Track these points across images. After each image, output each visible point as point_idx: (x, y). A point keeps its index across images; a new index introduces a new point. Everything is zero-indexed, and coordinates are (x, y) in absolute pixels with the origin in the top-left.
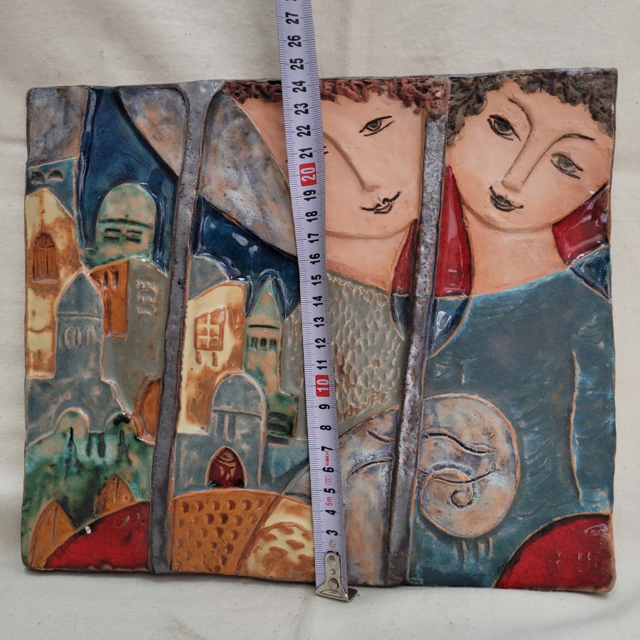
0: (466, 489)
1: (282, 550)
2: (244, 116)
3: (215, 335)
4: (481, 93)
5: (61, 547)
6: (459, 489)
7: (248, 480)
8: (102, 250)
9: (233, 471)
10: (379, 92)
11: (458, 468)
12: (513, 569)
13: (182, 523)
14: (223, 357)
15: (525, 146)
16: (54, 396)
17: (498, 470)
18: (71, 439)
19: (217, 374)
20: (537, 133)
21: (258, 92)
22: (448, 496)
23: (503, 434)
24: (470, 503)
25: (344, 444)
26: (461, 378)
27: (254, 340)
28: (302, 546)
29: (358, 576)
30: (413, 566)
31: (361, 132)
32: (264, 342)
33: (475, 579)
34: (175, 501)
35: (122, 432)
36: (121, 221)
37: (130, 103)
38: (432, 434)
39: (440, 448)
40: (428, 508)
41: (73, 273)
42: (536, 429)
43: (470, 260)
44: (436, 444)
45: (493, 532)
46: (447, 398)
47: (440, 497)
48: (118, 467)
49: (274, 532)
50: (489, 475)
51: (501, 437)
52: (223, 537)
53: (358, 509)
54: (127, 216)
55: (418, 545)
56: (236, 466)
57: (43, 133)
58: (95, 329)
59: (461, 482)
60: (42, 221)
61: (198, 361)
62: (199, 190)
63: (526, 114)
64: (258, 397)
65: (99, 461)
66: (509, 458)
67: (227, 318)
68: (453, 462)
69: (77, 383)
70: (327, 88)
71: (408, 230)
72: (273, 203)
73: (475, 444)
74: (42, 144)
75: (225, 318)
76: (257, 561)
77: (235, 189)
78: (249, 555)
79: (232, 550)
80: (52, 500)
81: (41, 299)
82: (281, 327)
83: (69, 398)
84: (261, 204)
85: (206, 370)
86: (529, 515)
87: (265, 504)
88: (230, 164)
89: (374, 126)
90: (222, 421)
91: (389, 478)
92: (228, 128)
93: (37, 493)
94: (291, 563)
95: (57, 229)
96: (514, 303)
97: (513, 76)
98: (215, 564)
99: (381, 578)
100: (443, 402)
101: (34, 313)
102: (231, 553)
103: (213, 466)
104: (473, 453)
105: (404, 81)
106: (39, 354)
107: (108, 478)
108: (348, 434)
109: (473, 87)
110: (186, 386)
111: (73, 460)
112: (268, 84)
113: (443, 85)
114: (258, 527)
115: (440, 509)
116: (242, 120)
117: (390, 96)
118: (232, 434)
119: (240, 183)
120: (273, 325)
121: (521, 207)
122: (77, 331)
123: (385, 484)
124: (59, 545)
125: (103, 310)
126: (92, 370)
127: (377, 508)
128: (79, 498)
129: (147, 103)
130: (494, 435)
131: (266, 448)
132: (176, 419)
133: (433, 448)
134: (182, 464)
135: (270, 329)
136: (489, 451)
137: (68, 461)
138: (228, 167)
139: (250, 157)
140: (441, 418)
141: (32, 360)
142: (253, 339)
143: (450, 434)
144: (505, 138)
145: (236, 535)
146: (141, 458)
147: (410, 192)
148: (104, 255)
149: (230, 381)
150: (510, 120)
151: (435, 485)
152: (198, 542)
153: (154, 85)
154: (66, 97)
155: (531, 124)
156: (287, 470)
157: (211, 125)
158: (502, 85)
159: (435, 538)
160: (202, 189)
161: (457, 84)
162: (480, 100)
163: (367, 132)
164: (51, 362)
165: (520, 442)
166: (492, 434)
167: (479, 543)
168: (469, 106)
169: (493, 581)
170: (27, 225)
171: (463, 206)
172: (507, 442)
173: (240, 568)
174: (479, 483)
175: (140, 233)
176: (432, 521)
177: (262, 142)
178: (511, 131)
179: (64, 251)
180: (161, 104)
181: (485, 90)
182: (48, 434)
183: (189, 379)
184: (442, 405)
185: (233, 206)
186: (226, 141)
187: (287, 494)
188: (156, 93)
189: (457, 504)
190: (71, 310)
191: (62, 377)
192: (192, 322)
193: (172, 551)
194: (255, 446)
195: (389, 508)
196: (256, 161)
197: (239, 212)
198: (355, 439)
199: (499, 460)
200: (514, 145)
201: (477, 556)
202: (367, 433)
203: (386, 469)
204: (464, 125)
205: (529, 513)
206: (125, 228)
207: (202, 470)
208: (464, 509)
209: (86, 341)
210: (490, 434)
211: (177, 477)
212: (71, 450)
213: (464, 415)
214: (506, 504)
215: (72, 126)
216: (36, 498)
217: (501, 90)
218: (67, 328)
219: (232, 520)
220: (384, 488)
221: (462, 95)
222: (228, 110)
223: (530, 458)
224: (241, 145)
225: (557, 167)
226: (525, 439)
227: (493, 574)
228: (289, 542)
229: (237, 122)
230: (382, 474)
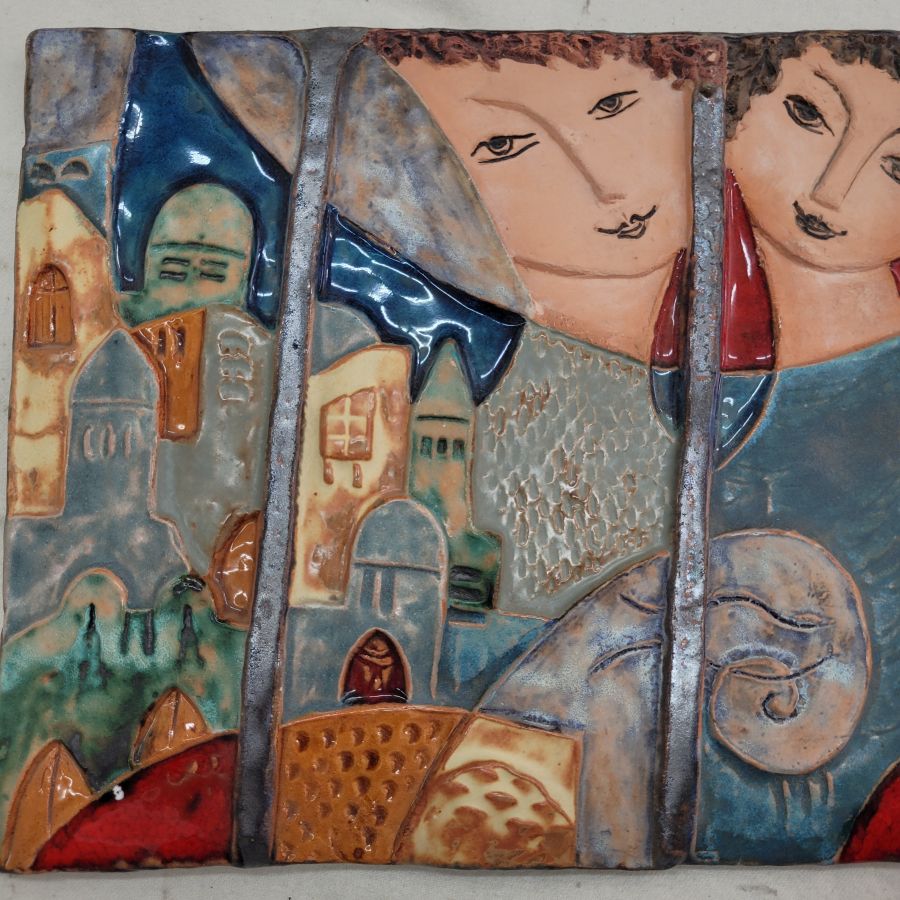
0: (787, 689)
1: (479, 811)
2: (402, 83)
3: (360, 433)
4: (774, 60)
5: (65, 828)
6: (775, 690)
7: (415, 690)
8: (155, 294)
9: (386, 674)
10: (615, 54)
11: (771, 655)
12: (867, 825)
13: (295, 769)
14: (371, 471)
15: (840, 144)
16: (61, 547)
17: (838, 655)
18: (91, 625)
19: (362, 500)
20: (858, 122)
21: (422, 48)
22: (758, 702)
23: (842, 596)
24: (794, 714)
25: (581, 618)
26: (766, 504)
27: (426, 439)
28: (513, 803)
29: (607, 854)
30: (702, 830)
31: (590, 112)
32: (443, 443)
33: (805, 846)
34: (284, 731)
35: (188, 607)
36: (192, 245)
37: (208, 57)
38: (724, 599)
39: (740, 621)
40: (725, 725)
41: (101, 333)
42: (891, 586)
43: (771, 314)
44: (732, 615)
45: (833, 762)
46: (747, 536)
47: (743, 703)
48: (180, 672)
49: (463, 780)
50: (823, 665)
51: (838, 599)
52: (371, 792)
53: (606, 733)
54: (202, 237)
55: (709, 793)
56: (393, 664)
57: (54, 100)
58: (142, 426)
59: (779, 678)
60: (49, 245)
61: (328, 480)
62: (328, 196)
63: (841, 96)
64: (435, 538)
65: (143, 663)
66: (854, 635)
67: (379, 405)
68: (761, 646)
69: (105, 523)
70: (534, 44)
71: (672, 265)
72: (452, 220)
73: (797, 613)
74: (52, 119)
75: (375, 404)
76: (431, 836)
77: (388, 195)
78: (417, 825)
79: (384, 818)
80: (50, 740)
81: (40, 378)
82: (472, 419)
83: (89, 551)
84: (431, 219)
85: (342, 495)
86: (889, 731)
87: (443, 732)
88: (378, 157)
89: (610, 104)
90: (369, 584)
91: (657, 677)
92: (375, 100)
93: (22, 727)
94: (493, 836)
95: (75, 257)
96: (844, 381)
97: (822, 37)
98: (354, 845)
99: (647, 854)
100: (742, 543)
101: (26, 404)
102: (382, 823)
103: (351, 664)
104: (795, 629)
105: (654, 40)
106: (34, 476)
107: (160, 693)
108: (589, 601)
109: (761, 52)
110: (305, 525)
111: (94, 665)
112: (439, 36)
113: (717, 46)
114: (432, 772)
115: (746, 726)
116: (397, 88)
117: (634, 61)
118: (388, 605)
119: (396, 187)
120: (459, 416)
121: (844, 233)
122: (108, 430)
123: (651, 687)
124: (62, 824)
125: (157, 394)
126: (134, 499)
127: (637, 730)
128: (104, 732)
129: (237, 58)
130: (827, 596)
131: (447, 630)
132: (288, 581)
133: (727, 622)
134: (296, 662)
135: (454, 423)
136: (820, 624)
137: (84, 665)
138: (376, 162)
139: (413, 146)
140: (739, 572)
141: (20, 487)
142: (424, 439)
143: (756, 598)
144: (812, 131)
145: (392, 787)
146: (223, 655)
147: (672, 207)
148: (159, 303)
149: (385, 512)
150: (817, 104)
151: (735, 685)
152: (323, 805)
153: (248, 32)
154: (97, 45)
155: (849, 111)
156: (482, 668)
157: (346, 96)
158: (806, 51)
159: (736, 778)
160: (332, 195)
161: (736, 48)
162: (773, 71)
163: (600, 113)
164: (56, 489)
165: (868, 608)
166: (824, 595)
167: (811, 784)
168: (755, 80)
169: (837, 850)
170: (21, 253)
171: (755, 230)
172: (849, 607)
173: (400, 849)
174: (806, 678)
175: (224, 265)
176: (734, 748)
177: (433, 123)
178: (819, 120)
179: (87, 294)
180: (260, 61)
181: (780, 56)
182: (47, 619)
183: (311, 510)
184: (740, 548)
185: (385, 224)
186: (372, 120)
187: (483, 710)
188: (252, 44)
189: (774, 715)
190: (97, 395)
191: (76, 513)
192: (317, 413)
193: (276, 823)
194: (428, 627)
195: (659, 728)
196: (423, 152)
197: (394, 234)
198: (599, 609)
199: (837, 638)
200: (824, 142)
201: (807, 807)
202: (619, 598)
203: (651, 660)
204: (749, 108)
205: (889, 728)
206: (196, 257)
207: (331, 672)
208: (785, 723)
209: (124, 447)
210: (820, 594)
211: (288, 686)
212: (89, 646)
213: (777, 564)
214: (854, 712)
215: (106, 91)
216: (19, 739)
217: (803, 57)
218: (89, 427)
219: (387, 761)
220: (649, 694)
221: (745, 63)
222: (374, 73)
223: (886, 633)
224: (397, 125)
225: (891, 176)
226: (876, 603)
227: (836, 836)
228: (490, 798)
229: (390, 91)
230: (645, 669)
